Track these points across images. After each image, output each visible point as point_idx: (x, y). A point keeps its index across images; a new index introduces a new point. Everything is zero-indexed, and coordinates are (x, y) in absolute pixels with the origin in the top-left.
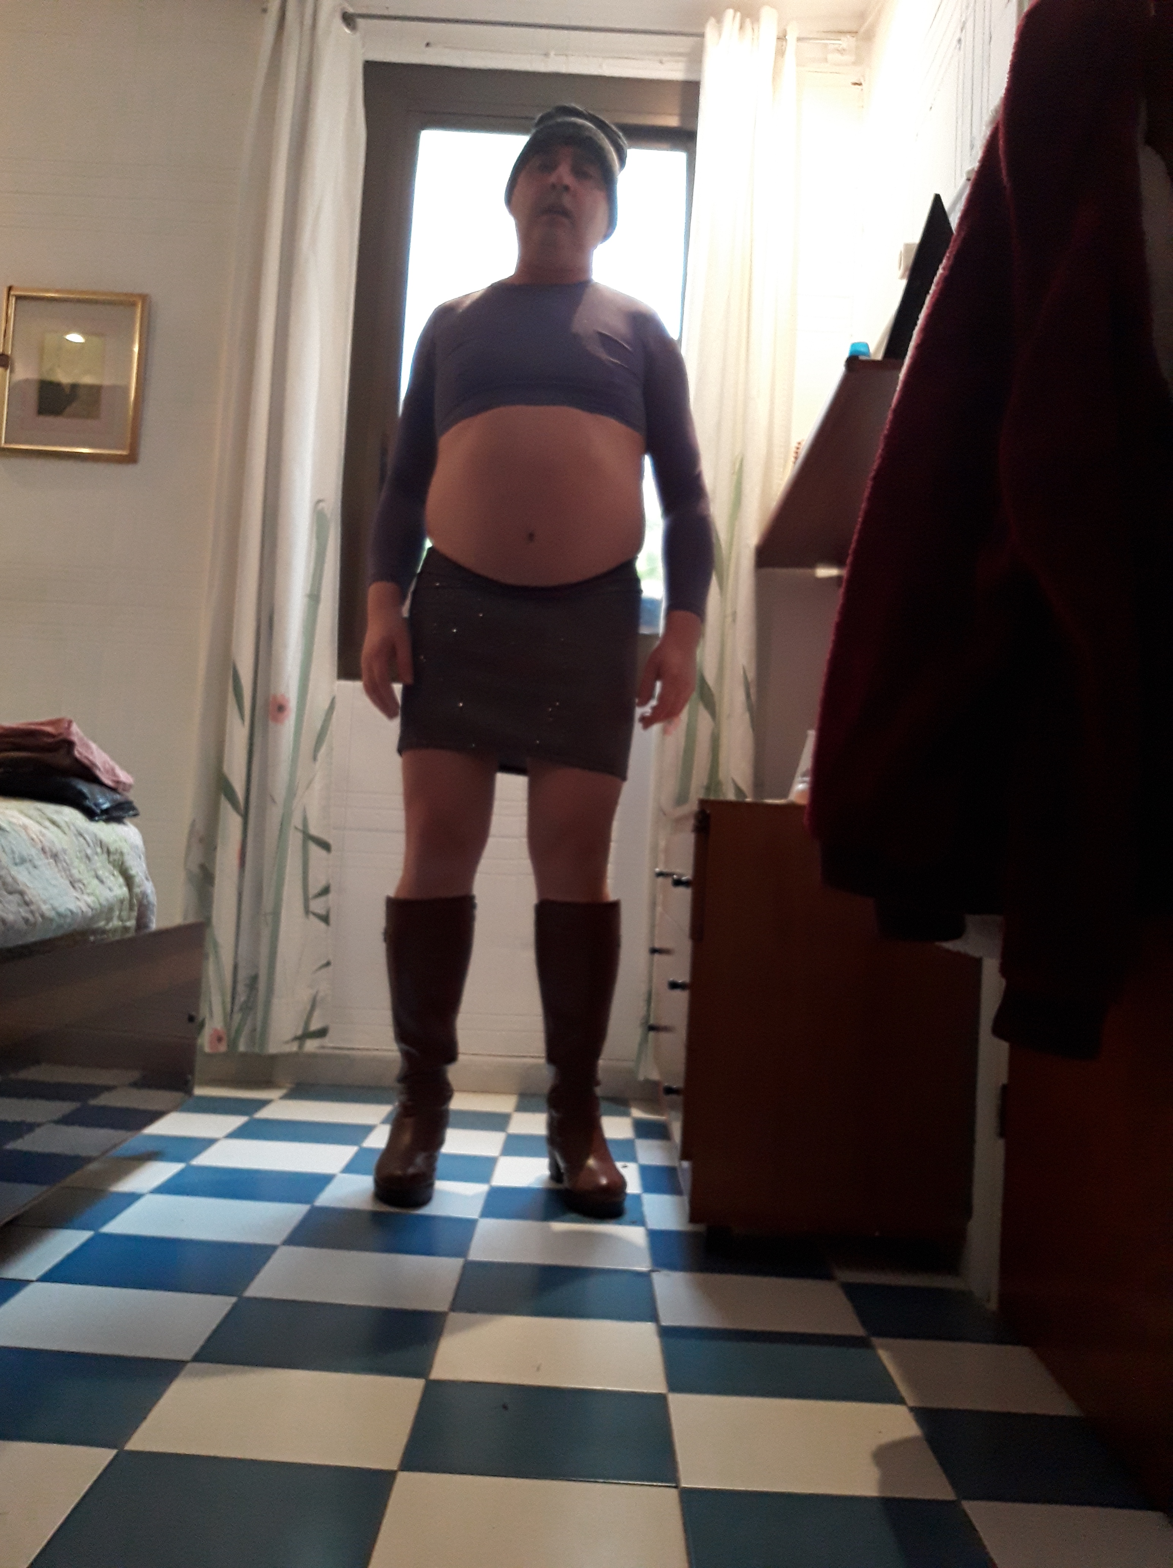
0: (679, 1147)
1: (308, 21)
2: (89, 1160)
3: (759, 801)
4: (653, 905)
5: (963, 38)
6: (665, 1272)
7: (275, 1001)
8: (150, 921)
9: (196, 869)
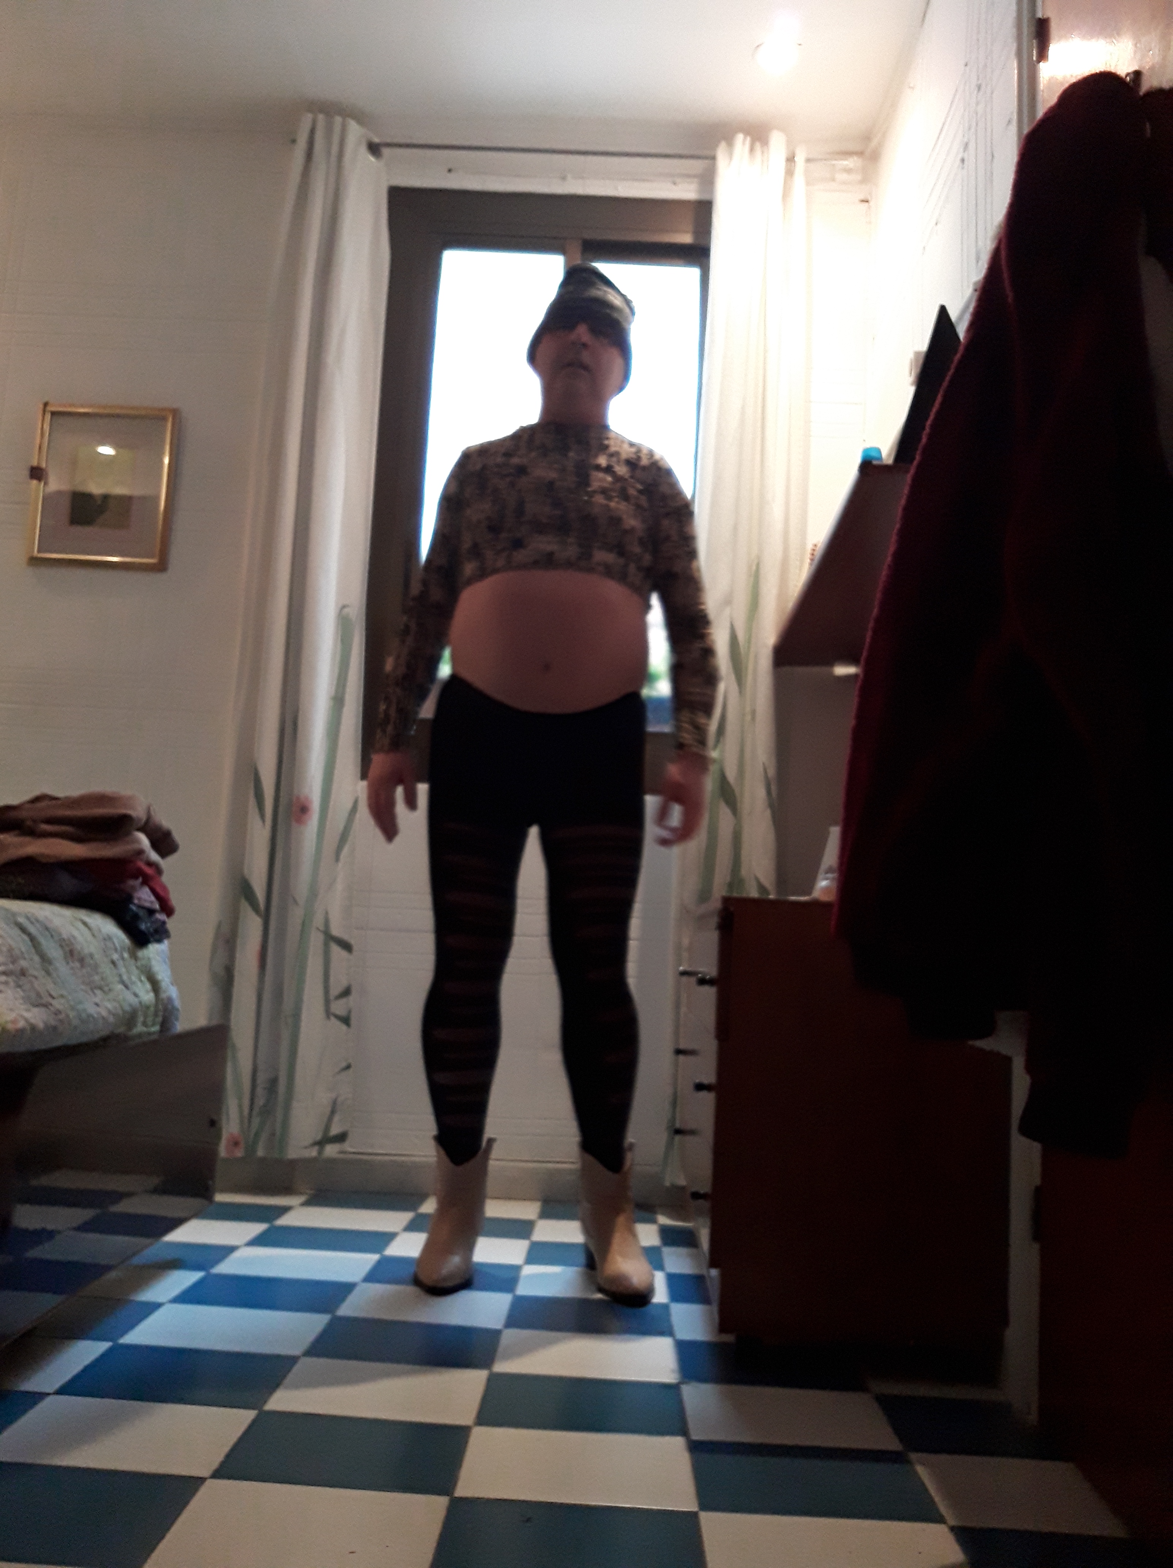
0: (707, 1256)
1: (335, 151)
2: (108, 1268)
3: (782, 898)
4: (677, 1005)
5: (966, 158)
6: (694, 1384)
7: (295, 1104)
8: (175, 1025)
9: (220, 972)
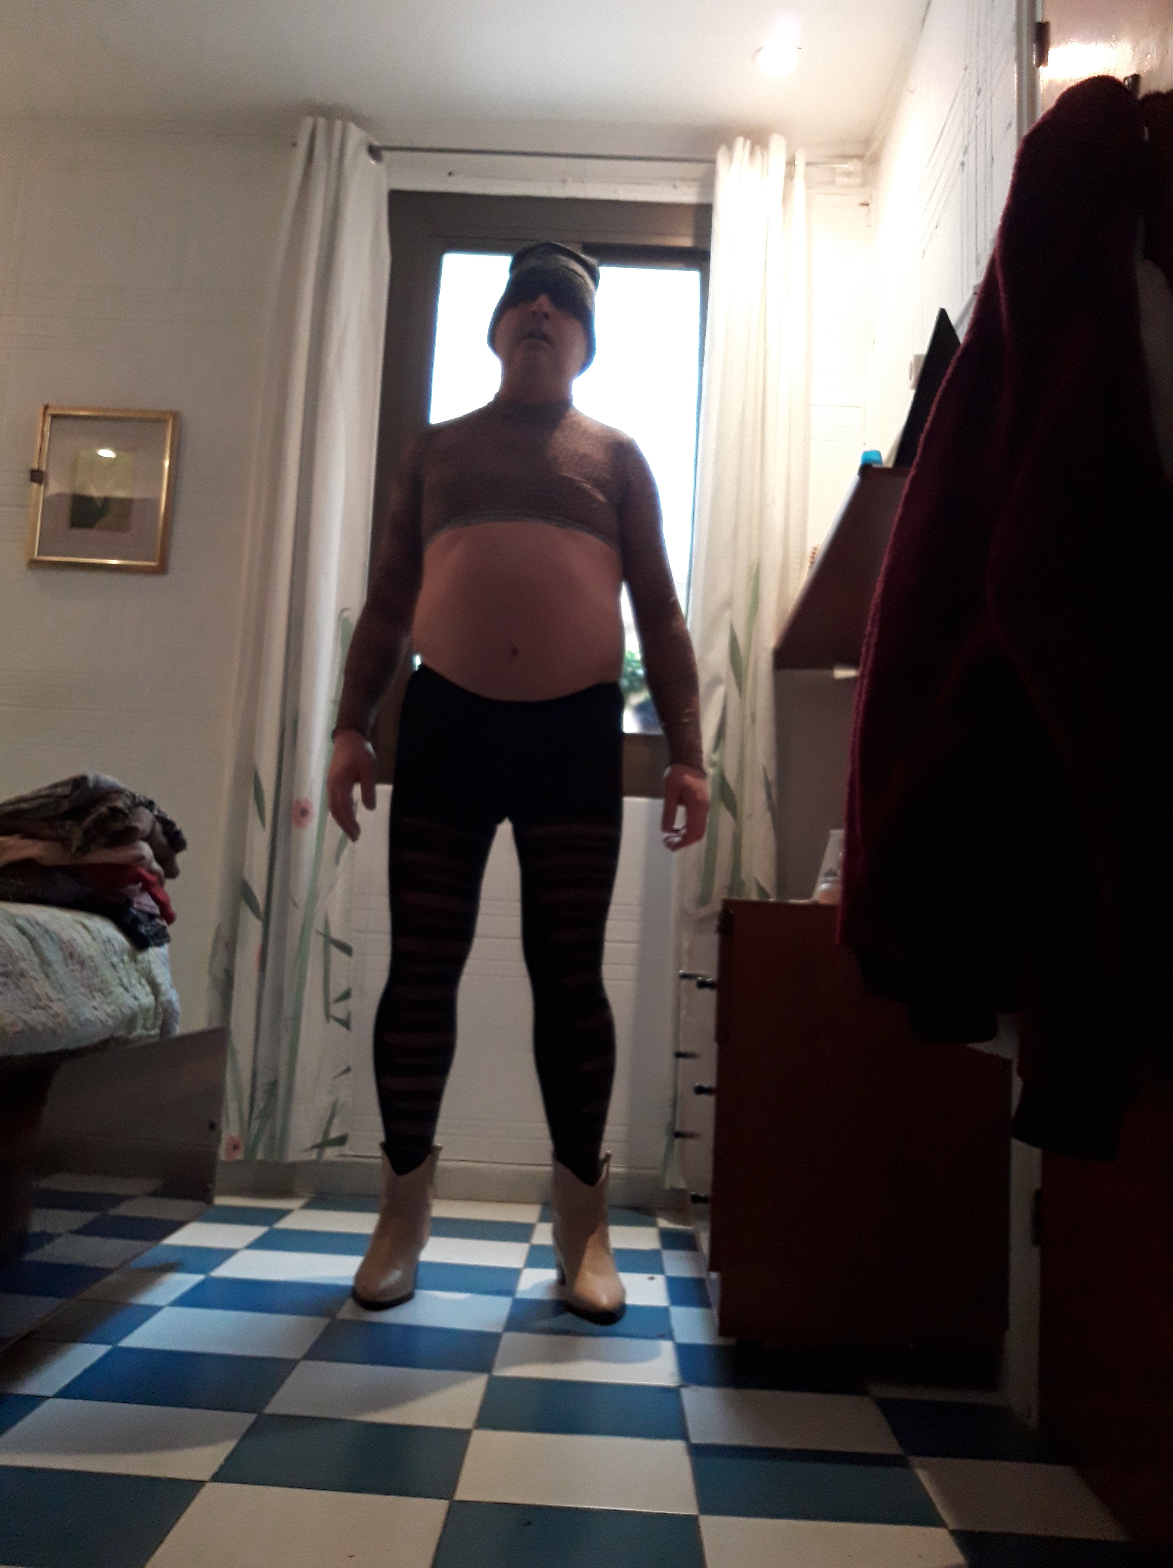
0: (707, 1259)
1: (335, 154)
2: (109, 1271)
3: (782, 901)
4: (677, 1009)
5: (966, 163)
6: (694, 1387)
7: (295, 1107)
8: (174, 1028)
9: (220, 975)
